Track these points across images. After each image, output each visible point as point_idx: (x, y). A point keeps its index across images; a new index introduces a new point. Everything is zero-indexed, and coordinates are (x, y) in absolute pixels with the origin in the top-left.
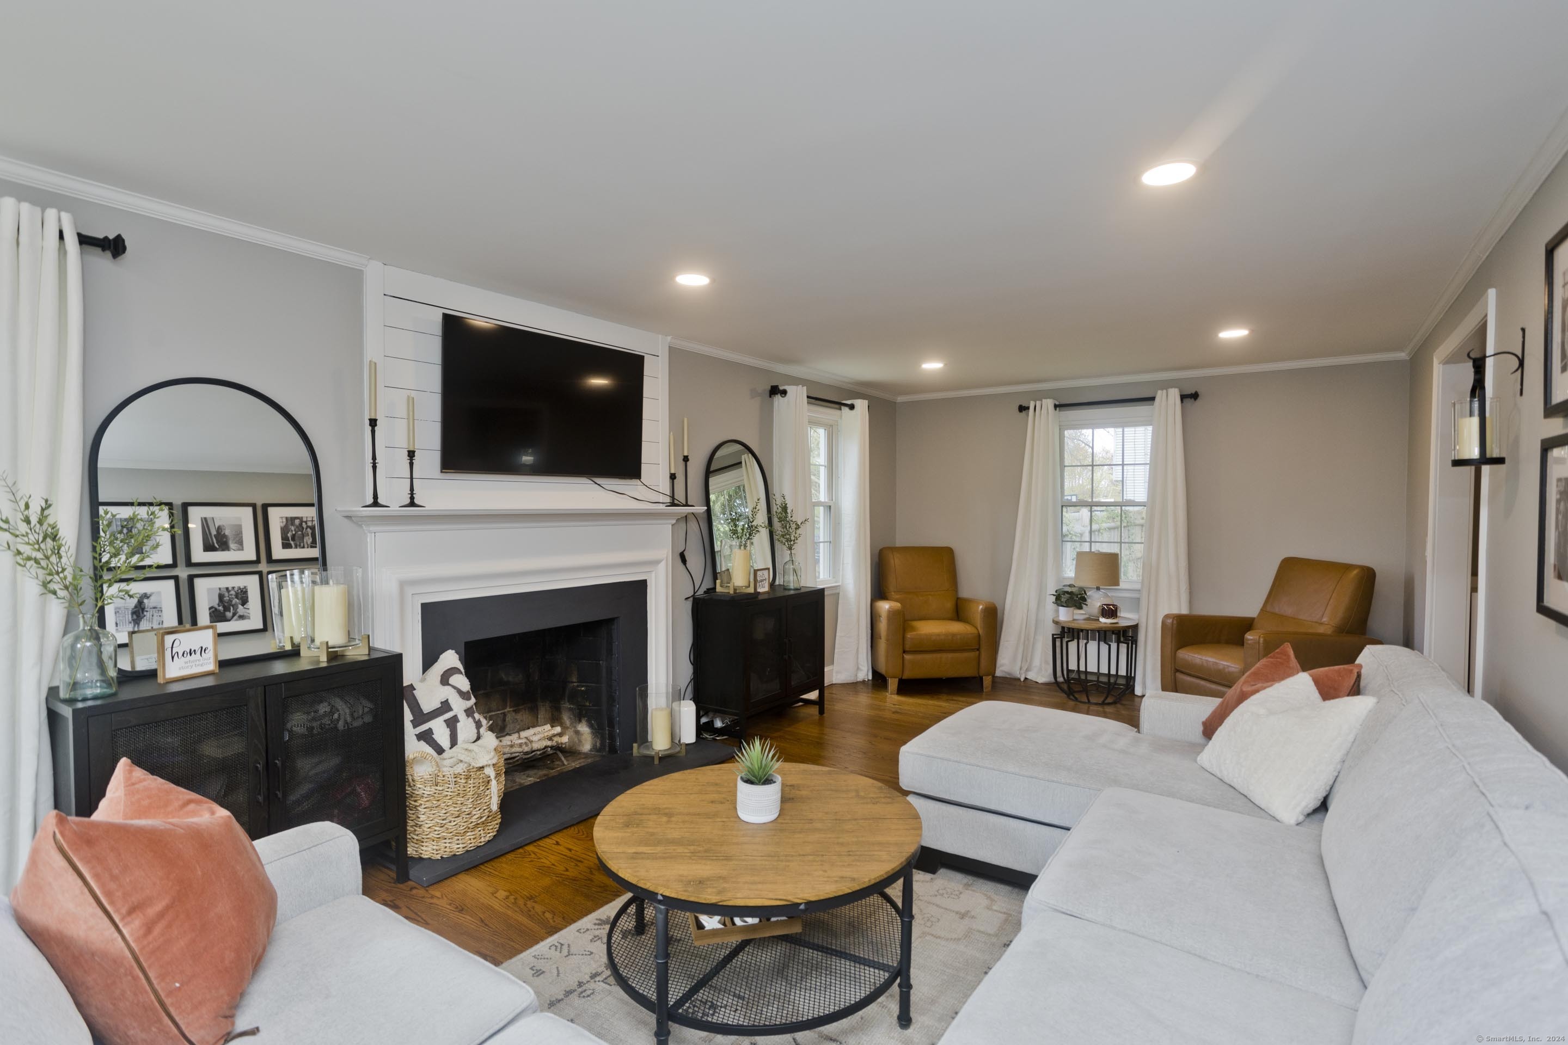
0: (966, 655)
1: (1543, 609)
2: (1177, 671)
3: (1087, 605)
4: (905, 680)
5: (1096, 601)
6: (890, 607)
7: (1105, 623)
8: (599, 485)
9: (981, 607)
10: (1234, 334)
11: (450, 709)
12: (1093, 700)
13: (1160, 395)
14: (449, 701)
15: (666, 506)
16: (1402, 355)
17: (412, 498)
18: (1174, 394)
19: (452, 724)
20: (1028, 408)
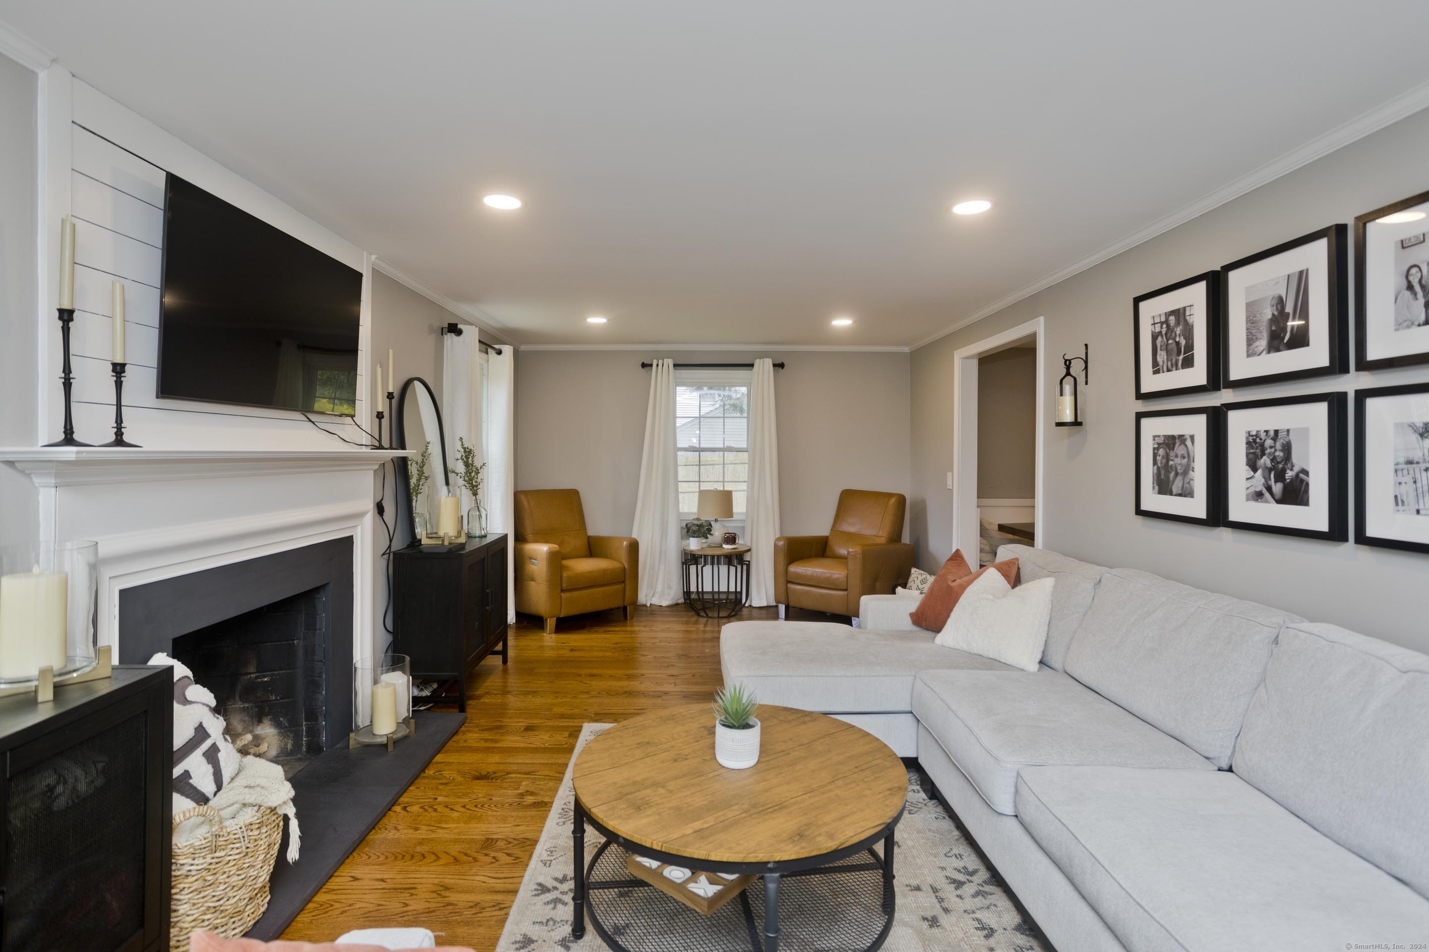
0: (614, 587)
1: (1139, 512)
2: (788, 582)
3: (712, 535)
4: (562, 618)
5: (718, 532)
6: (550, 548)
7: (728, 549)
8: (313, 422)
9: (625, 543)
10: (842, 323)
11: (208, 736)
12: (710, 614)
13: (757, 363)
14: (204, 725)
15: (371, 449)
16: (906, 349)
17: (119, 433)
18: (768, 363)
19: (212, 755)
20: (651, 365)
